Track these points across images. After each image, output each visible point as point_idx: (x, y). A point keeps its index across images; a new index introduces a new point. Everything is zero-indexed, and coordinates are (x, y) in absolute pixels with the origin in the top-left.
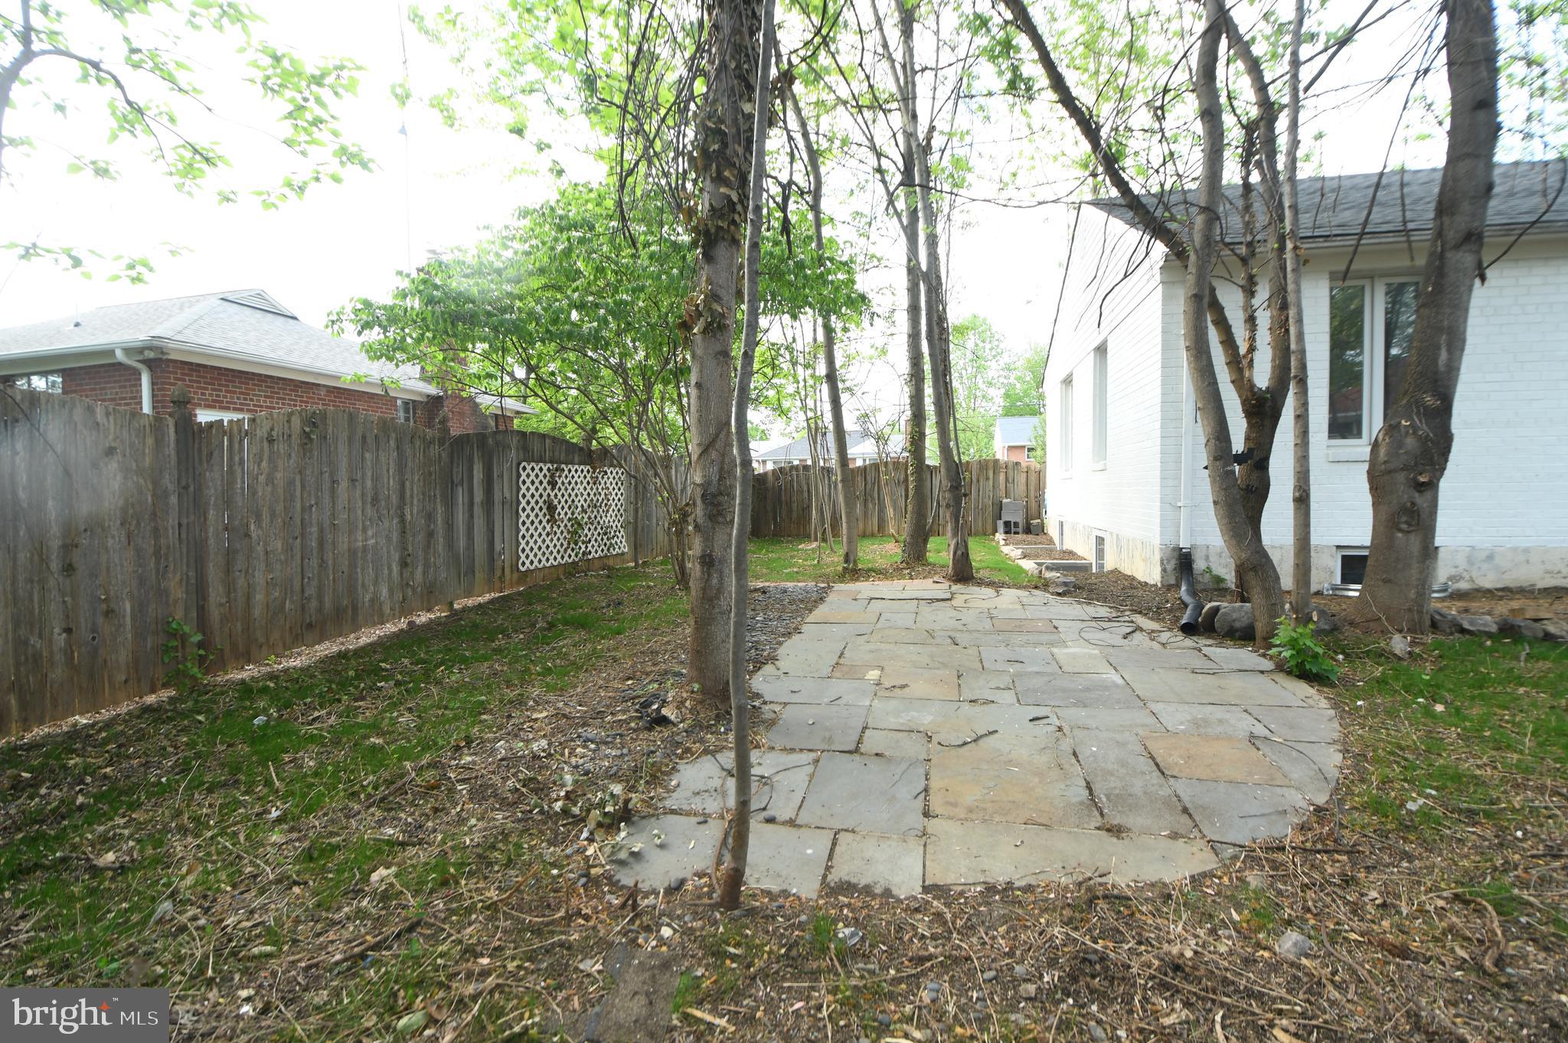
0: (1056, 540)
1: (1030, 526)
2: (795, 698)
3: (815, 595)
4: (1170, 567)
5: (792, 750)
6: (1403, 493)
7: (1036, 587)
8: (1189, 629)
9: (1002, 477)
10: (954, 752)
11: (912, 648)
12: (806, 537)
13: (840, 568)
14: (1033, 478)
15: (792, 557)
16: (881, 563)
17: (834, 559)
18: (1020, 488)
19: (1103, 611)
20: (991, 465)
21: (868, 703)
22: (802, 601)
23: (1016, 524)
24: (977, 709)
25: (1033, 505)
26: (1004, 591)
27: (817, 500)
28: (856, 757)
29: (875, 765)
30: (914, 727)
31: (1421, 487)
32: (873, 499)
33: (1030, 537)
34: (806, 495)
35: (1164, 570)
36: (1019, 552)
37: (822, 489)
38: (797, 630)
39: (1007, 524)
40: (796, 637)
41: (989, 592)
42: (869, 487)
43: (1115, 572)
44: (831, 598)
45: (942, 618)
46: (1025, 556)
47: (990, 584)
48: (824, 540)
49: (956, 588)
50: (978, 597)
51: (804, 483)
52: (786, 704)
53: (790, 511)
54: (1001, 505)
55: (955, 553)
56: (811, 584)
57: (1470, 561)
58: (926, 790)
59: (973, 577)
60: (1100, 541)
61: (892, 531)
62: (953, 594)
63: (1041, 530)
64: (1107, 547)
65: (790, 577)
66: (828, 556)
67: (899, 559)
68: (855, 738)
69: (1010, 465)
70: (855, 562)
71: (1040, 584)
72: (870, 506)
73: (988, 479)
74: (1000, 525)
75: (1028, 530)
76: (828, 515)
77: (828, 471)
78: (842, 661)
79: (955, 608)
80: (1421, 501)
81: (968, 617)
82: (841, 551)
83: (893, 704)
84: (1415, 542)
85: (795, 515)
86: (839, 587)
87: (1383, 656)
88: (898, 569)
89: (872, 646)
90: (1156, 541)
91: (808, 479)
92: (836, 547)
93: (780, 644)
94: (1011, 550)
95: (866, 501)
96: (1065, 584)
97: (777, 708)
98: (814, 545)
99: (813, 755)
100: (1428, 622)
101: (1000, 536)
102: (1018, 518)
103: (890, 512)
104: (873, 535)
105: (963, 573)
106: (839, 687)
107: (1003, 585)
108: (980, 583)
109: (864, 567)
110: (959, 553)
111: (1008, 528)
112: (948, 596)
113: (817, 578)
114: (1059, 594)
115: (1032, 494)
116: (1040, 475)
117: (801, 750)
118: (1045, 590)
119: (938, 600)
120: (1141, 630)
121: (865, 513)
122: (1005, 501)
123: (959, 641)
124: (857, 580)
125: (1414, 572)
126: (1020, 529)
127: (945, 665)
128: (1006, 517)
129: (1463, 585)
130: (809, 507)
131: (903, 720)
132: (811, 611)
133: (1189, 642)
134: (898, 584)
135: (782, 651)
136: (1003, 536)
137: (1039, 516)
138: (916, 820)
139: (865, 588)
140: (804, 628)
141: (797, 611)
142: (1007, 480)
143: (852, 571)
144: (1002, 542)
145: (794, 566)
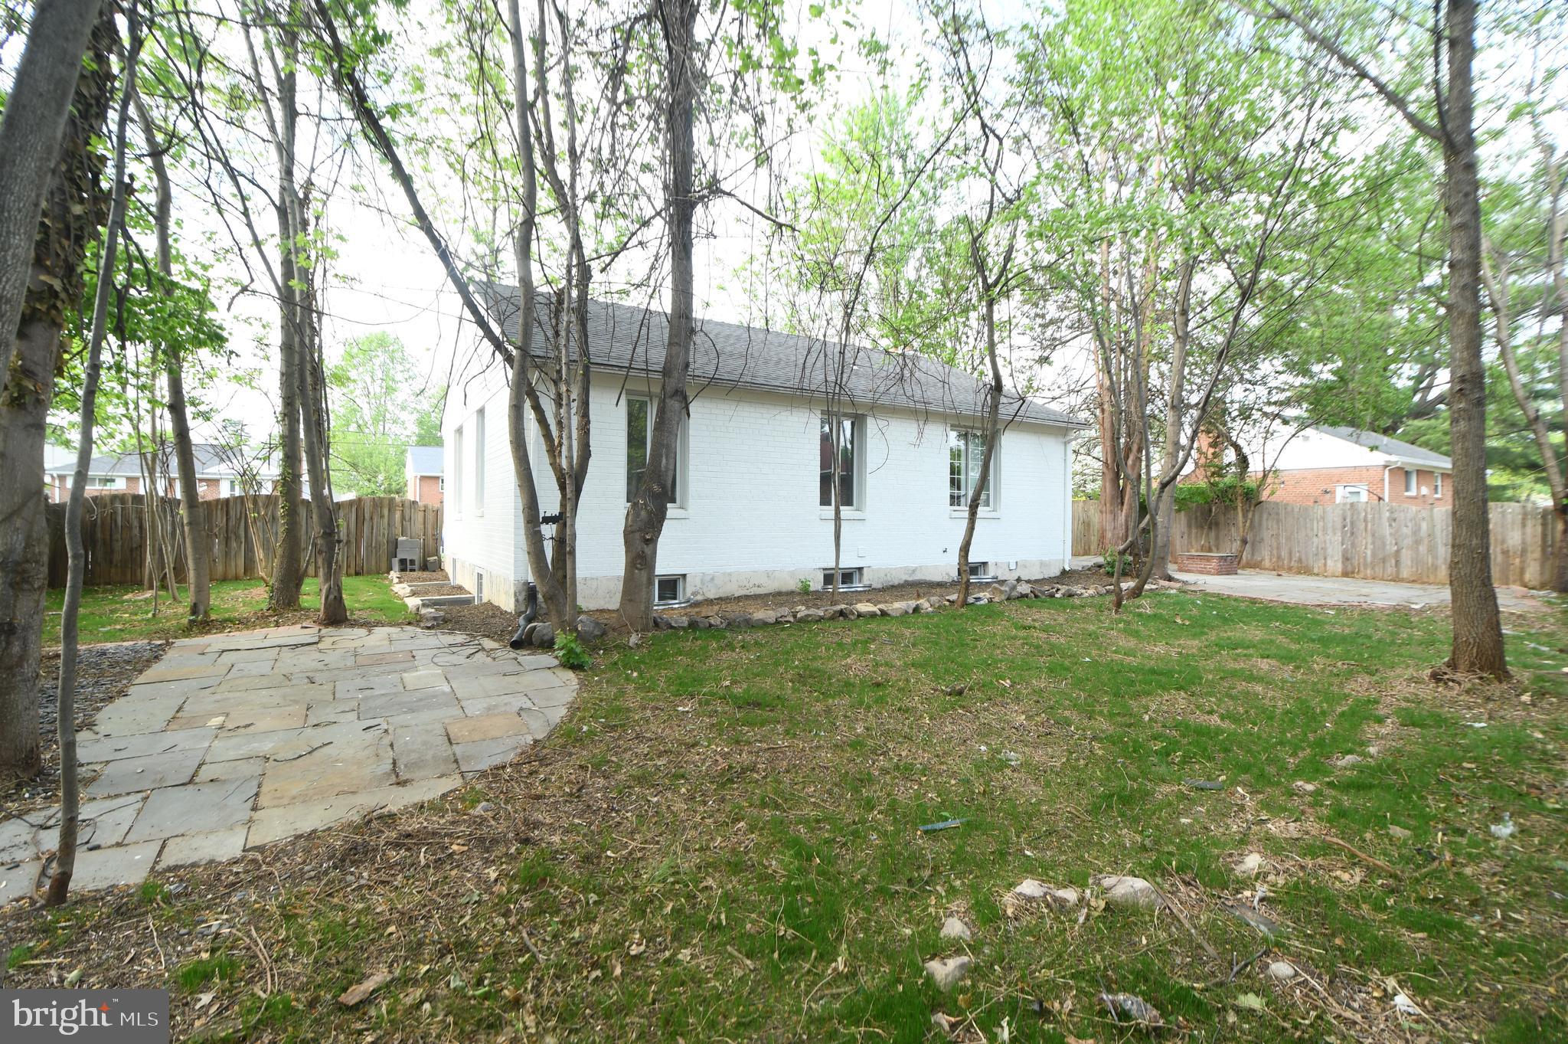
0: (451, 576)
1: (428, 563)
2: (119, 755)
3: (147, 655)
4: (521, 598)
5: (117, 796)
6: (639, 545)
7: (409, 624)
8: (516, 645)
9: (398, 515)
10: (288, 764)
11: (264, 692)
12: (136, 583)
13: (185, 621)
14: (431, 517)
15: (112, 611)
16: (243, 611)
17: (177, 610)
18: (418, 526)
19: (460, 638)
20: (386, 503)
21: (206, 745)
22: (128, 662)
23: (412, 562)
24: (319, 730)
25: (431, 542)
26: (377, 630)
27: (154, 539)
28: (190, 787)
29: (208, 790)
30: (254, 754)
31: (647, 542)
32: (237, 537)
33: (426, 574)
34: (136, 531)
35: (517, 601)
36: (408, 589)
37: (163, 528)
38: (122, 693)
39: (403, 562)
40: (120, 702)
41: (362, 632)
42: (232, 522)
43: (489, 603)
44: (171, 655)
45: (307, 660)
46: (414, 594)
47: (362, 625)
48: (164, 587)
49: (324, 631)
50: (349, 638)
51: (133, 516)
52: (108, 762)
53: (110, 552)
54: (396, 544)
55: (327, 598)
56: (142, 642)
57: (702, 582)
58: (257, 795)
59: (347, 619)
60: (480, 576)
61: (262, 574)
62: (321, 638)
63: (438, 566)
64: (484, 581)
65: (110, 637)
66: (168, 607)
67: (265, 606)
68: (191, 772)
69: (407, 504)
70: (206, 613)
71: (416, 620)
72: (234, 545)
73: (382, 516)
74: (395, 562)
75: (425, 567)
76: (169, 560)
77: (168, 503)
78: (179, 715)
79: (320, 651)
80: (648, 550)
81: (331, 658)
82: (188, 599)
83: (234, 741)
84: (644, 574)
85: (117, 557)
86: (179, 642)
87: (624, 648)
88: (264, 617)
89: (217, 697)
90: (512, 578)
91: (140, 512)
92: (181, 596)
93: (99, 709)
94: (402, 589)
95: (227, 540)
96: (435, 618)
97: (97, 767)
98: (148, 594)
99: (140, 796)
100: (651, 624)
101: (394, 575)
102: (415, 555)
103: (259, 554)
104: (237, 578)
105: (336, 616)
106: (178, 737)
107: (379, 624)
108: (354, 624)
109: (220, 617)
110: (332, 597)
111: (404, 566)
112: (316, 639)
113: (150, 636)
114: (428, 628)
115: (430, 532)
116: (438, 514)
117: (128, 794)
118: (418, 626)
119: (303, 645)
120: (483, 649)
121: (227, 554)
122: (401, 538)
123: (316, 679)
124: (208, 632)
125: (644, 594)
126: (416, 567)
127: (296, 702)
128: (401, 555)
129: (699, 598)
130: (141, 547)
131: (244, 751)
132: (141, 672)
133: (513, 655)
134: (259, 632)
135: (100, 716)
136: (398, 574)
137: (437, 553)
138: (245, 814)
139: (215, 641)
140: (132, 690)
141: (121, 673)
142: (403, 518)
143: (202, 622)
144: (396, 580)
145: (116, 622)
